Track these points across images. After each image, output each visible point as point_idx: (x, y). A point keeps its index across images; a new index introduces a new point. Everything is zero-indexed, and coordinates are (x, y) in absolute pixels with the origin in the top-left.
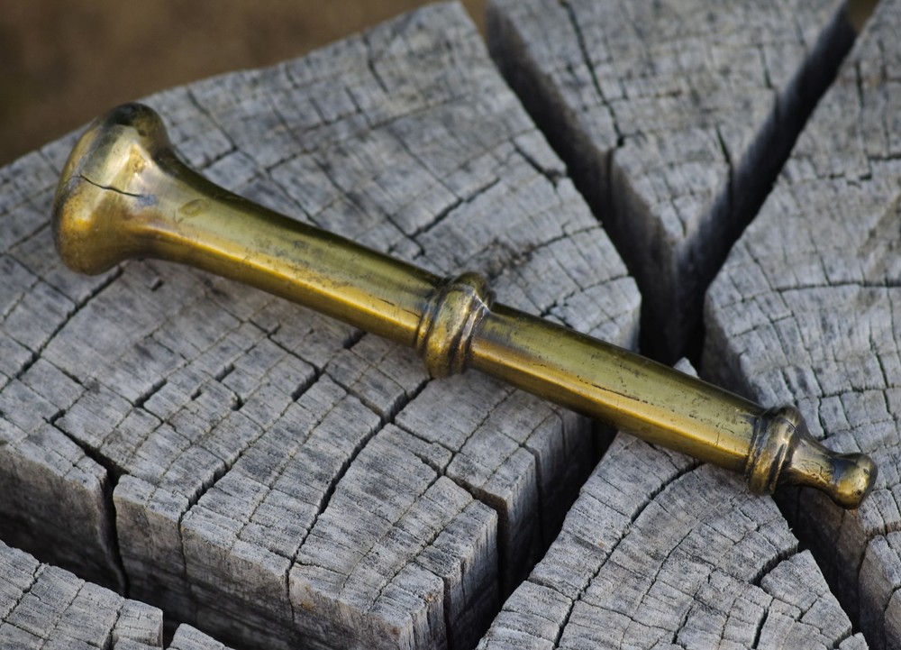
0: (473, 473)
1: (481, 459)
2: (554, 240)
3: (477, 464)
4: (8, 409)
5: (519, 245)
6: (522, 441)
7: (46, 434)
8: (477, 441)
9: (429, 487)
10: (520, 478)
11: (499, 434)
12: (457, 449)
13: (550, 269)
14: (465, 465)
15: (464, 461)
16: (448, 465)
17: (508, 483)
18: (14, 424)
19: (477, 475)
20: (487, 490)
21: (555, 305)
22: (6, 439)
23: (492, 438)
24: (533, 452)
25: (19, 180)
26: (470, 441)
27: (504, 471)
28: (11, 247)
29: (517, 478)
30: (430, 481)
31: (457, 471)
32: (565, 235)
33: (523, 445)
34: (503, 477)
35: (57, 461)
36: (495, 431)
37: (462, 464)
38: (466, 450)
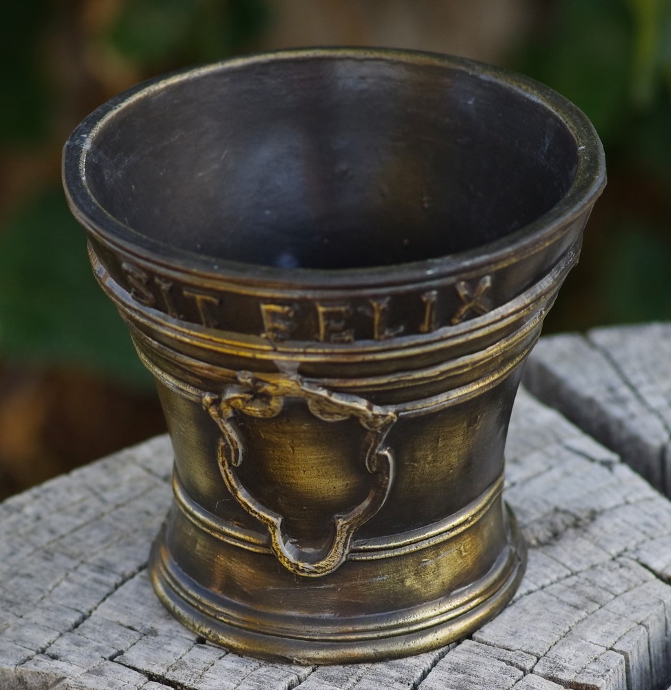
0: (561, 670)
1: (568, 660)
2: (617, 507)
3: (564, 664)
4: (63, 653)
5: (581, 510)
6: (609, 646)
7: (106, 668)
8: (561, 647)
9: (516, 682)
10: (611, 670)
11: (583, 642)
12: (542, 654)
13: (616, 525)
14: (552, 665)
15: (550, 662)
16: (533, 667)
17: (600, 674)
18: (70, 663)
19: (566, 671)
20: (579, 681)
21: (626, 550)
22: (65, 676)
23: (578, 645)
24: (622, 652)
25: (50, 495)
26: (554, 648)
27: (594, 666)
28: (49, 543)
29: (609, 670)
30: (517, 678)
31: (544, 669)
32: (627, 503)
33: (611, 649)
34: (594, 670)
35: (121, 686)
36: (579, 639)
37: (549, 664)
38: (552, 654)
